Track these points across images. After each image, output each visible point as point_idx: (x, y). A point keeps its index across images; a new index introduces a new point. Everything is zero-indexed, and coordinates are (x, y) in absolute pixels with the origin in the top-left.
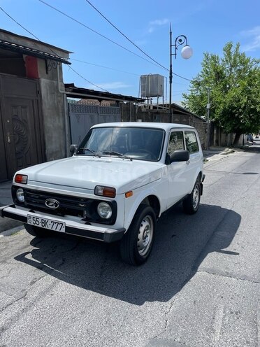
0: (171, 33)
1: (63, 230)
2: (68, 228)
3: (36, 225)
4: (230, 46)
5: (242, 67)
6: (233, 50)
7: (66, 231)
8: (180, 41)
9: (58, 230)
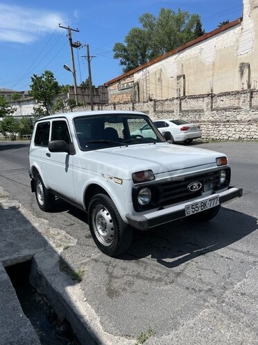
3: (196, 212)
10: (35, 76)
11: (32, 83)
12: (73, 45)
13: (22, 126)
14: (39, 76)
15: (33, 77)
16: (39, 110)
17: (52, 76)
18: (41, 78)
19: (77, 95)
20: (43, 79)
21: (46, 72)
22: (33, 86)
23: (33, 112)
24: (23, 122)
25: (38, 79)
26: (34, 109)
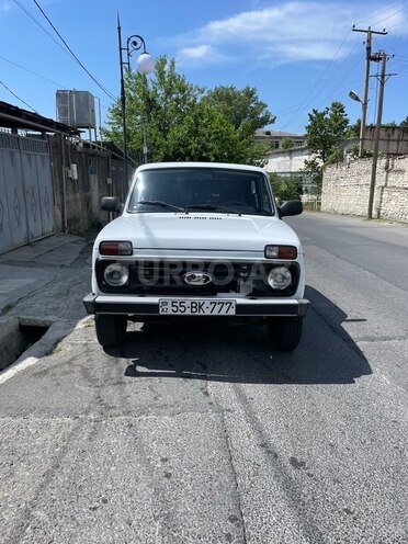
0: (119, 28)
1: (232, 312)
2: (240, 308)
3: (179, 313)
4: (164, 62)
5: (180, 96)
6: (167, 68)
7: (237, 312)
8: (135, 43)
9: (223, 313)
10: (315, 112)
11: (310, 123)
12: (370, 58)
13: (284, 188)
14: (320, 111)
15: (312, 113)
16: (312, 164)
17: (342, 111)
18: (324, 114)
19: (363, 139)
20: (328, 116)
21: (334, 105)
22: (309, 127)
23: (303, 166)
24: (286, 183)
25: (318, 115)
26: (306, 162)
